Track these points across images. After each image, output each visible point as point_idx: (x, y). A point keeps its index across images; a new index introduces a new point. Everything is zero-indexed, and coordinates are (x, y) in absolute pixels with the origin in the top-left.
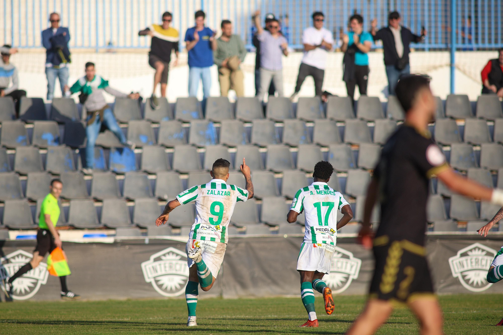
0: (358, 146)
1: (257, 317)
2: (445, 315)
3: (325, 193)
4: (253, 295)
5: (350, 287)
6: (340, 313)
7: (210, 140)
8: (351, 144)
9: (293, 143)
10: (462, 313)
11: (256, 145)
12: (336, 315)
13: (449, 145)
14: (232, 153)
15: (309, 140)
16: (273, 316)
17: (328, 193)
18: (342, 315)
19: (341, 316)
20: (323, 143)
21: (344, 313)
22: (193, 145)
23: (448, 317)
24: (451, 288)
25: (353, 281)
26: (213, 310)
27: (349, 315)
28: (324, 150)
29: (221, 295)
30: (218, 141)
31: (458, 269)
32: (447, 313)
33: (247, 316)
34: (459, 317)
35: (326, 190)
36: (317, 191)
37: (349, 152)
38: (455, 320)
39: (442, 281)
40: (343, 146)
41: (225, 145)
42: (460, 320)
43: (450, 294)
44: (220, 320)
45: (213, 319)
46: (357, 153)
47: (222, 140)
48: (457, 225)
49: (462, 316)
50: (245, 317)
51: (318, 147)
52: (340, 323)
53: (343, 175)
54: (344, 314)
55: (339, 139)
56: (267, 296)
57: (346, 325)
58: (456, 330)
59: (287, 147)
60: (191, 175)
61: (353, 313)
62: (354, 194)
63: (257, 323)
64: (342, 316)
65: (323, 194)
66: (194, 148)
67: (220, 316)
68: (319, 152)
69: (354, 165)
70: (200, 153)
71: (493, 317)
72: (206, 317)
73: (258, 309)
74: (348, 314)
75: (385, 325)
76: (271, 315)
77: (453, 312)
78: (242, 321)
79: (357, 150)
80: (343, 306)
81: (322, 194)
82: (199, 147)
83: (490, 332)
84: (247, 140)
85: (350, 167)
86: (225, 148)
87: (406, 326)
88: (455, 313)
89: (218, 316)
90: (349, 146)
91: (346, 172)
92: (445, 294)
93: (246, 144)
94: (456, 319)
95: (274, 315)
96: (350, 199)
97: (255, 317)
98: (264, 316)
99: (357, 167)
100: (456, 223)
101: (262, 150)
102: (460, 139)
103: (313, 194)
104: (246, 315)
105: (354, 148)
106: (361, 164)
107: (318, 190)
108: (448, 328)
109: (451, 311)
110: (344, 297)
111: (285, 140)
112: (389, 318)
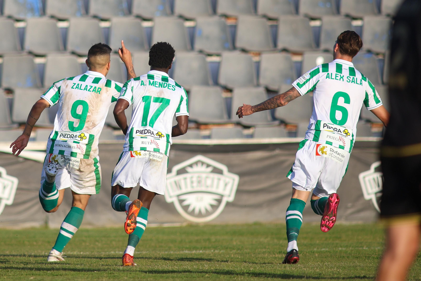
0: (236, 19)
1: (96, 254)
2: (353, 252)
3: (161, 85)
4: (90, 224)
5: (223, 212)
6: (209, 248)
7: (32, 10)
8: (226, 16)
9: (146, 15)
10: (377, 249)
11: (95, 17)
12: (204, 251)
13: (361, 19)
14: (62, 29)
15: (168, 10)
16: (117, 252)
17: (165, 86)
18: (212, 251)
19: (210, 253)
20: (187, 15)
21: (215, 248)
22: (10, 17)
23: (357, 254)
24: (362, 215)
25: (228, 204)
26: (35, 243)
27: (222, 251)
28: (189, 24)
29: (46, 223)
30: (43, 11)
31: (372, 188)
32: (356, 248)
33: (82, 253)
34: (373, 254)
35: (163, 82)
36: (149, 81)
37: (224, 28)
38: (368, 259)
39: (350, 205)
40: (215, 19)
41: (52, 17)
42: (373, 258)
43: (360, 223)
44: (44, 258)
45: (35, 256)
46: (234, 28)
47: (50, 11)
48: (371, 127)
49: (377, 254)
50: (79, 253)
51: (180, 21)
52: (209, 262)
53: (215, 59)
54: (214, 251)
55: (210, 10)
56: (109, 225)
57: (218, 265)
58: (368, 272)
59: (138, 20)
60: (6, 58)
61: (227, 248)
62: (230, 86)
63: (95, 263)
64: (212, 253)
65: (157, 87)
66: (10, 21)
67: (45, 253)
68: (182, 26)
69: (230, 45)
70: (19, 28)
71: (419, 255)
72: (26, 253)
73: (97, 243)
74: (220, 250)
75: (271, 266)
76: (115, 252)
77: (364, 248)
78: (75, 259)
79: (234, 24)
80: (213, 239)
81: (155, 86)
82: (18, 21)
83: (415, 275)
84: (83, 11)
85: (225, 48)
86: (53, 21)
87: (300, 266)
88: (367, 248)
89: (42, 253)
90: (223, 19)
91: (218, 55)
92: (354, 223)
93: (82, 15)
94: (369, 257)
95: (119, 251)
96: (225, 92)
97: (93, 254)
98: (105, 252)
99: (234, 48)
100: (369, 125)
101: (104, 25)
102: (376, 11)
103: (144, 85)
104: (80, 252)
105: (230, 22)
106: (239, 44)
107: (152, 81)
108: (357, 270)
109: (361, 247)
110: (214, 226)
111: (136, 10)
112: (277, 255)
